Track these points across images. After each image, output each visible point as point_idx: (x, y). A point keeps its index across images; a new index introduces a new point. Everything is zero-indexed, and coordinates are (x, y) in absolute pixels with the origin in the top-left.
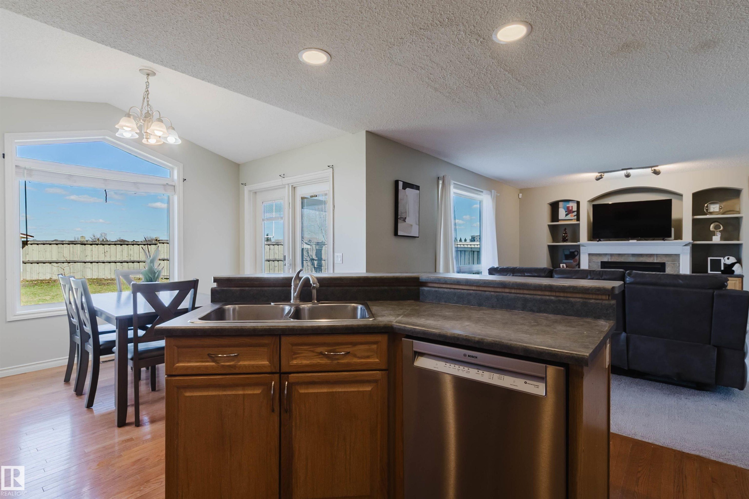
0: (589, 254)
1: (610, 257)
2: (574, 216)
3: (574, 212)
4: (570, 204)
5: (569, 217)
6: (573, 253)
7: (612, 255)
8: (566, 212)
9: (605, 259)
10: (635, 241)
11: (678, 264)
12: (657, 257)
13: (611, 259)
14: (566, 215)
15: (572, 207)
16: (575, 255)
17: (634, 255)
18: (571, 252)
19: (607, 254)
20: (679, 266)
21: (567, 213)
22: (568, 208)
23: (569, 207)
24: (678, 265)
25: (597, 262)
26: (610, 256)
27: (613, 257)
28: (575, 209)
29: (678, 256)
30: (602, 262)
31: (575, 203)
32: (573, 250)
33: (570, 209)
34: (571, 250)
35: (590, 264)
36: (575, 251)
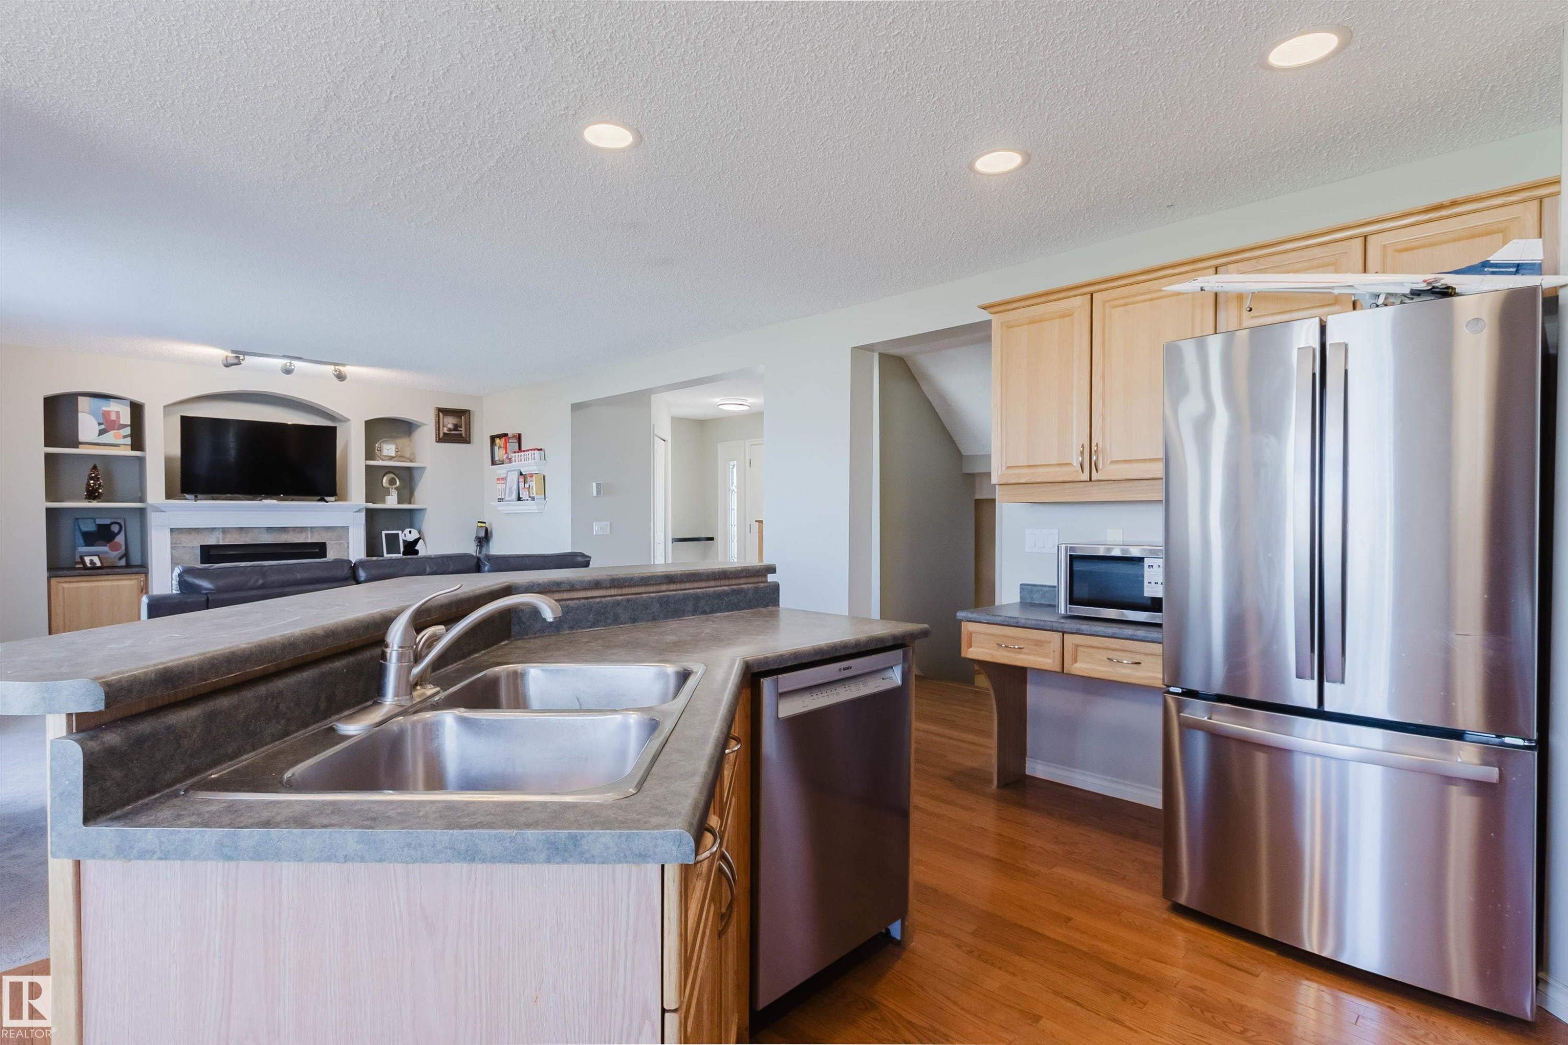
0: (172, 530)
1: (221, 536)
2: (125, 437)
3: (125, 426)
4: (112, 407)
5: (109, 437)
6: (107, 527)
7: (225, 530)
8: (100, 424)
9: (211, 540)
10: (274, 502)
11: (346, 544)
12: (312, 532)
13: (223, 539)
14: (102, 432)
15: (118, 413)
16: (113, 532)
17: (270, 530)
18: (99, 526)
19: (214, 529)
20: (348, 548)
21: (103, 427)
22: (106, 414)
23: (108, 413)
24: (346, 547)
25: (193, 547)
26: (221, 533)
27: (229, 536)
28: (126, 418)
29: (345, 529)
30: (202, 547)
31: (127, 406)
32: (108, 522)
33: (113, 417)
34: (99, 522)
35: (175, 552)
36: (112, 523)
